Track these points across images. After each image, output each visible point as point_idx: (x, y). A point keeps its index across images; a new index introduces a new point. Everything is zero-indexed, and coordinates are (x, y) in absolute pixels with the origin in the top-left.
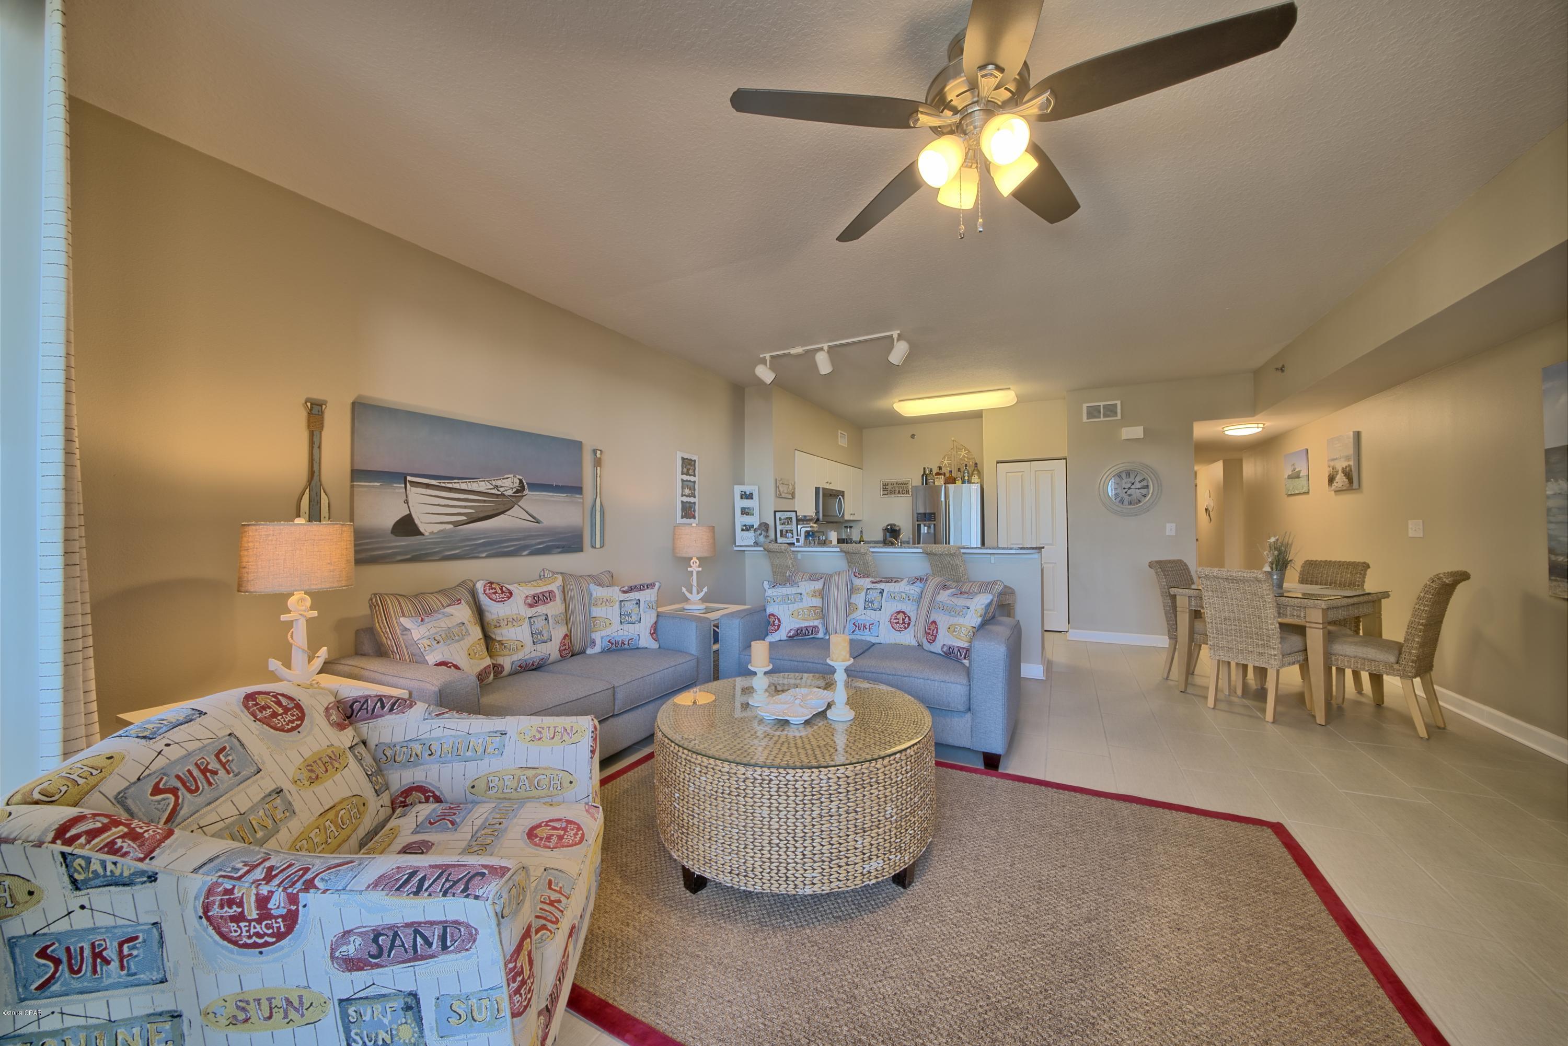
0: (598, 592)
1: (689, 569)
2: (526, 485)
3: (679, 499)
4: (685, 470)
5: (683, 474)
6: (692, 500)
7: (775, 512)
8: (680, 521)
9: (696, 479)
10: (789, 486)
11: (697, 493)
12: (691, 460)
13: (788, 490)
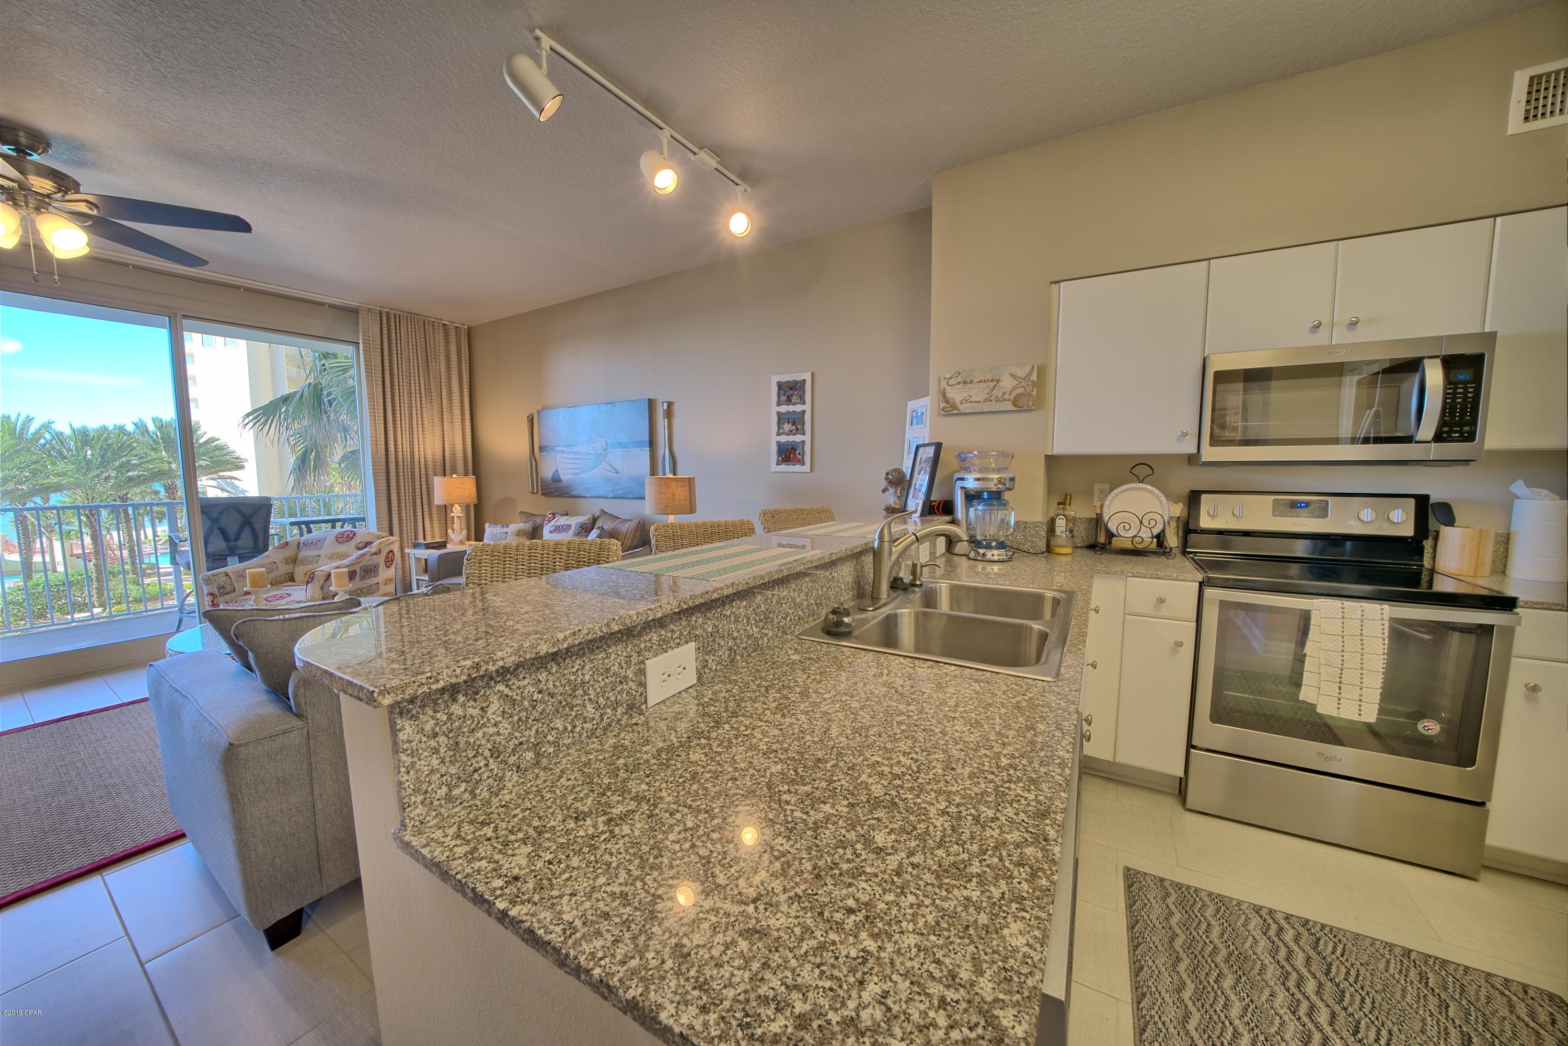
2: (609, 445)
3: (774, 440)
4: (784, 398)
5: (779, 404)
6: (798, 438)
7: (919, 447)
8: (774, 468)
9: (807, 407)
10: (998, 381)
11: (808, 427)
12: (796, 382)
13: (998, 393)
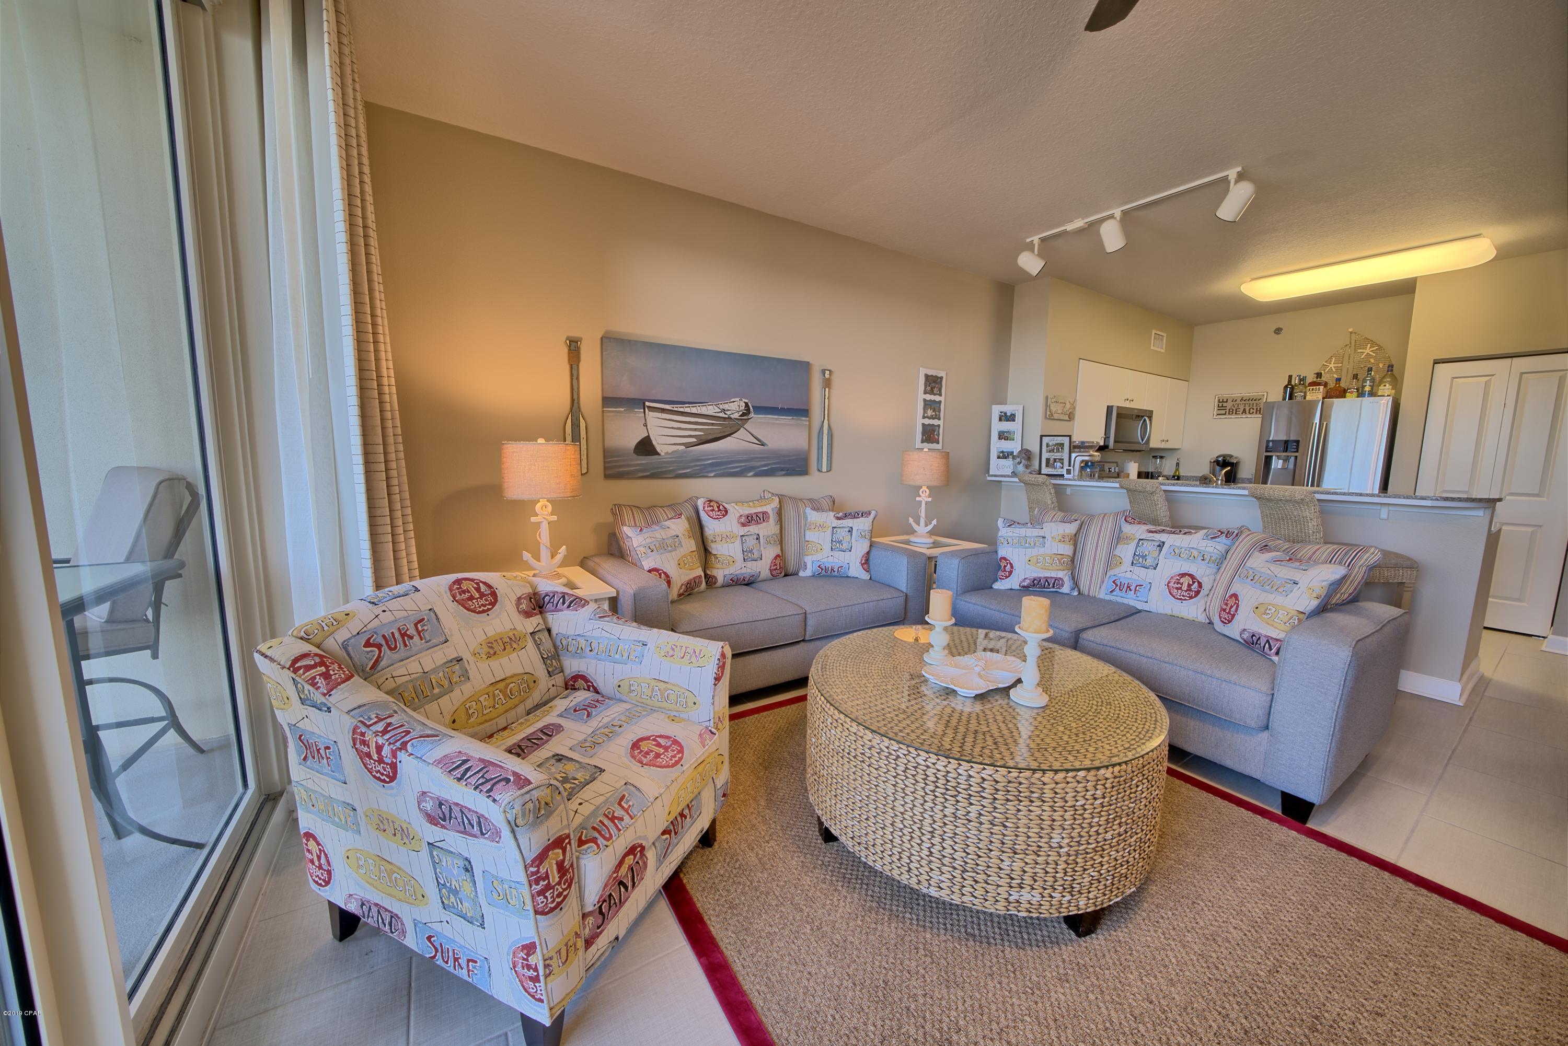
0: (813, 516)
1: (918, 499)
2: (751, 408)
3: (920, 421)
4: (929, 388)
5: (925, 393)
6: (936, 422)
7: (1042, 436)
8: (920, 444)
9: (943, 399)
10: (1066, 404)
11: (942, 414)
12: (936, 377)
13: (1064, 410)
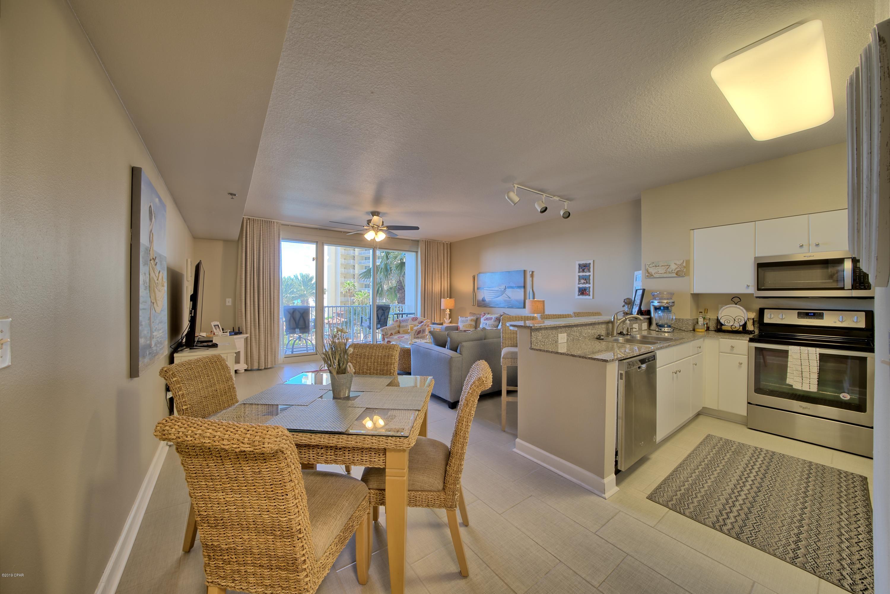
2: (507, 287)
3: (576, 286)
4: (581, 270)
5: (579, 272)
6: (587, 285)
8: (577, 297)
9: (591, 274)
10: (669, 266)
11: (591, 281)
12: (586, 264)
13: (669, 270)
